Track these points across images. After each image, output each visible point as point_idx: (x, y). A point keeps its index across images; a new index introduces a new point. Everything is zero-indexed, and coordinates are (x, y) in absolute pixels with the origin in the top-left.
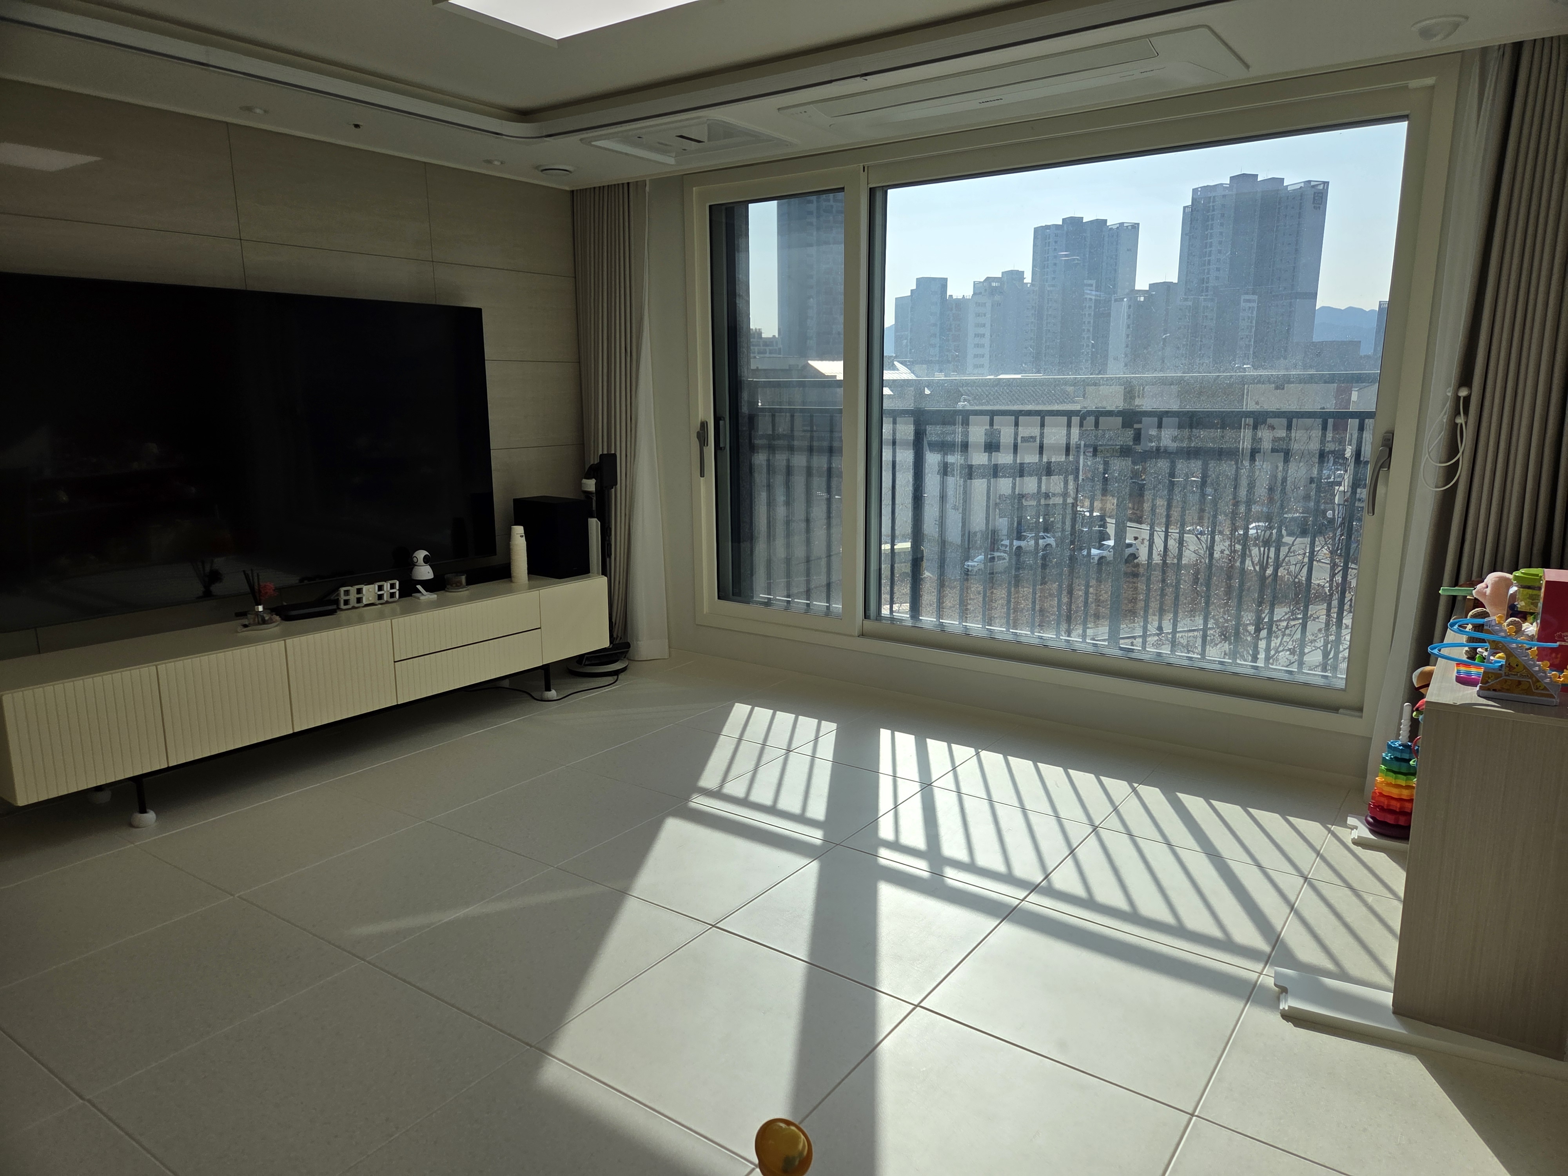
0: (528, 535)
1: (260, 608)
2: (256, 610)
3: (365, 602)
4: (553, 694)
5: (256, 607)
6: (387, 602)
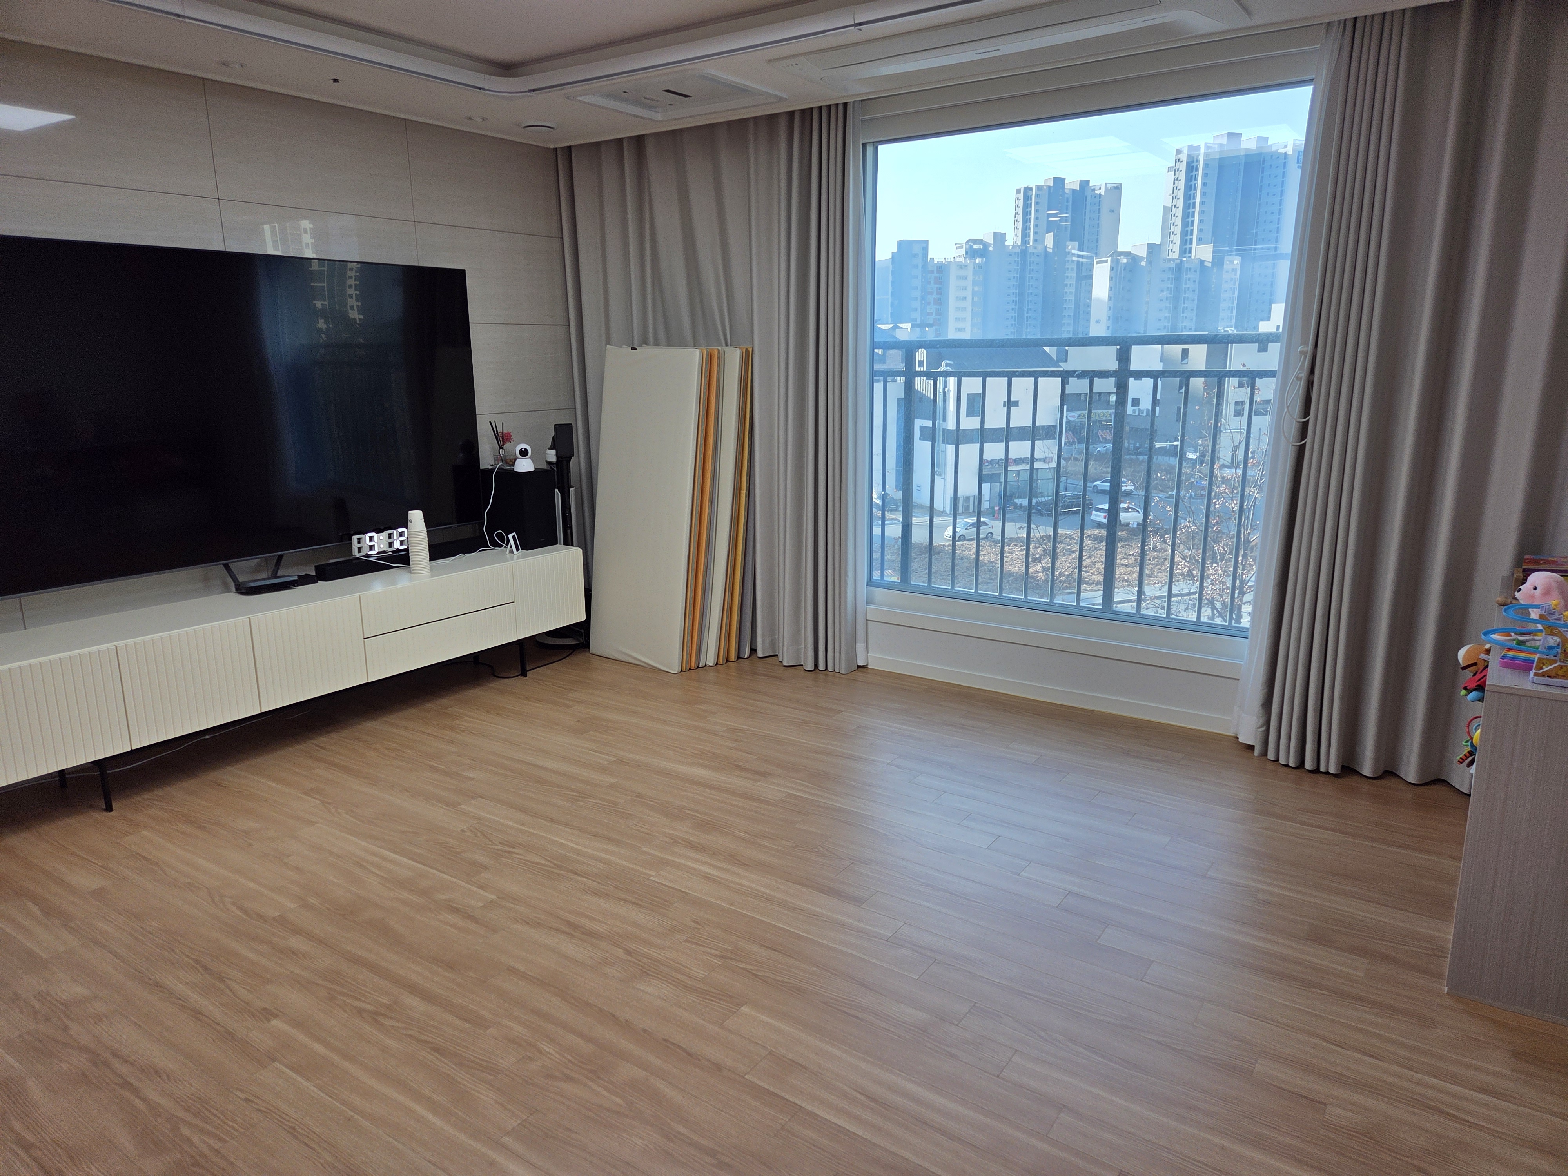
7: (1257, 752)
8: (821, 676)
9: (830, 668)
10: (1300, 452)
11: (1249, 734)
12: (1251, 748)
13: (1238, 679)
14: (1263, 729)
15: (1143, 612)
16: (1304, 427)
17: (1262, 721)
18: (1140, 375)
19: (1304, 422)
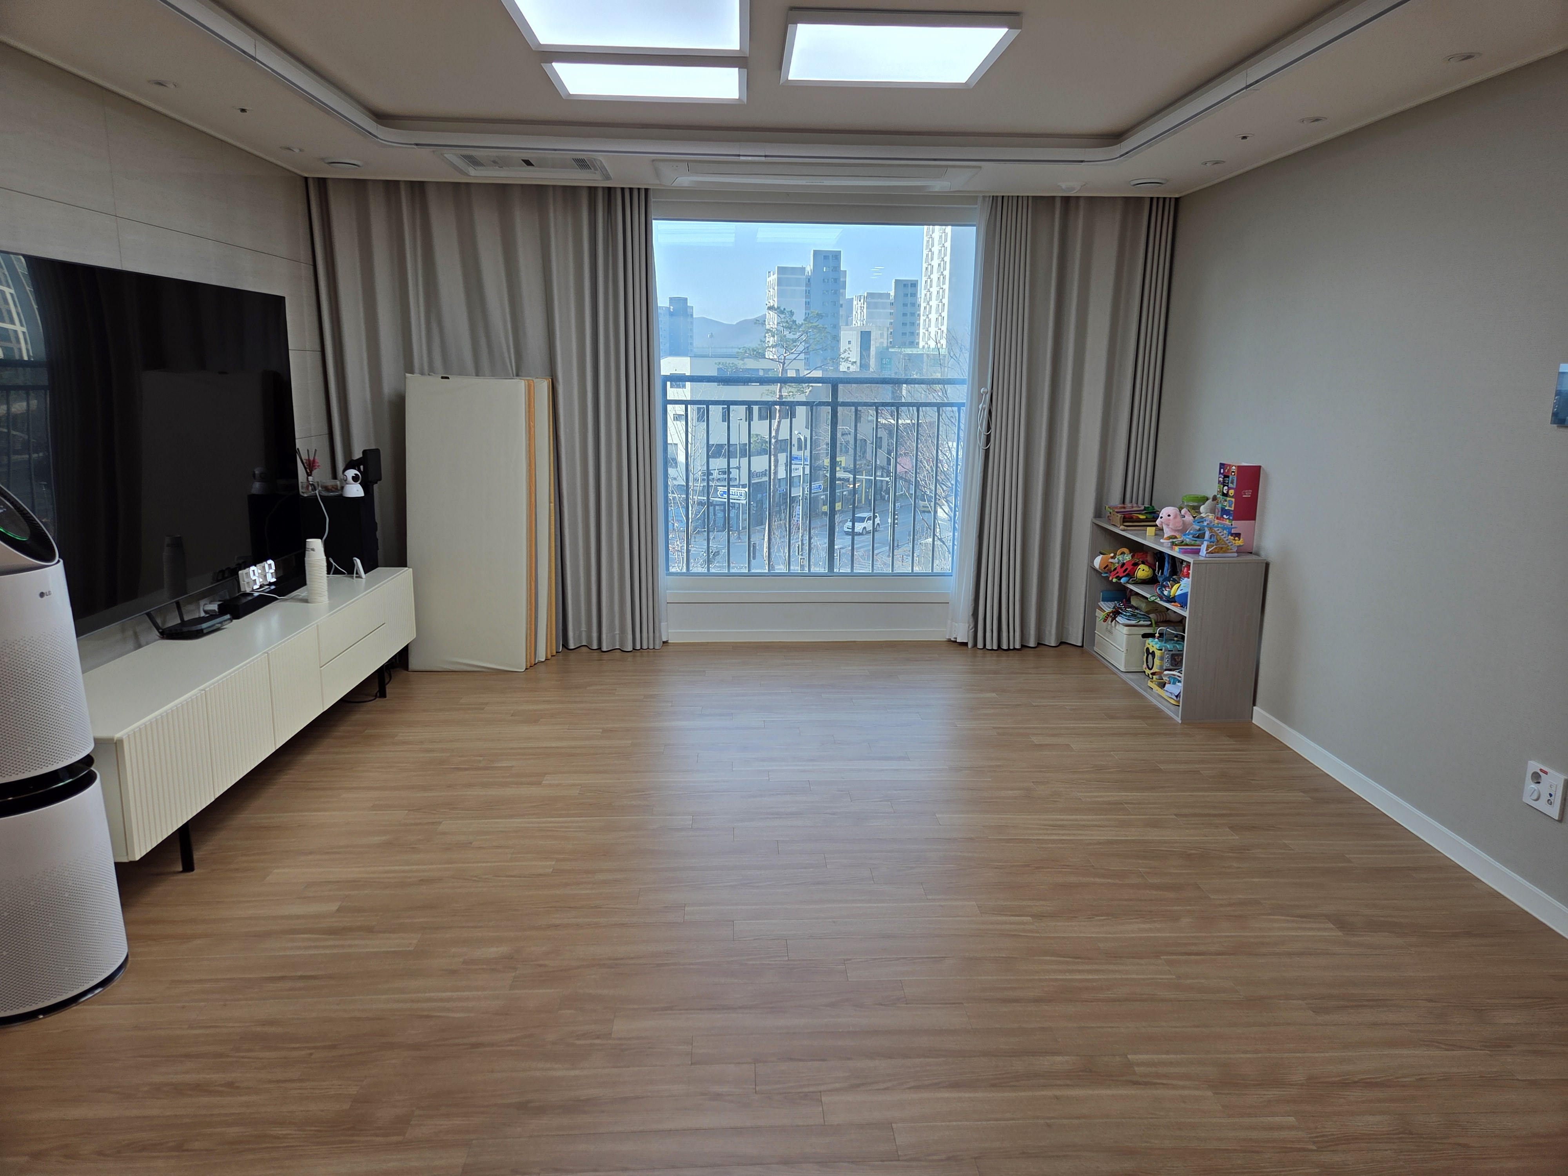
7: (970, 645)
8: (638, 654)
9: (645, 647)
10: (987, 452)
11: (962, 634)
12: (966, 644)
13: (948, 603)
14: (973, 630)
15: (855, 571)
16: (988, 438)
17: (972, 625)
18: (844, 404)
19: (987, 435)
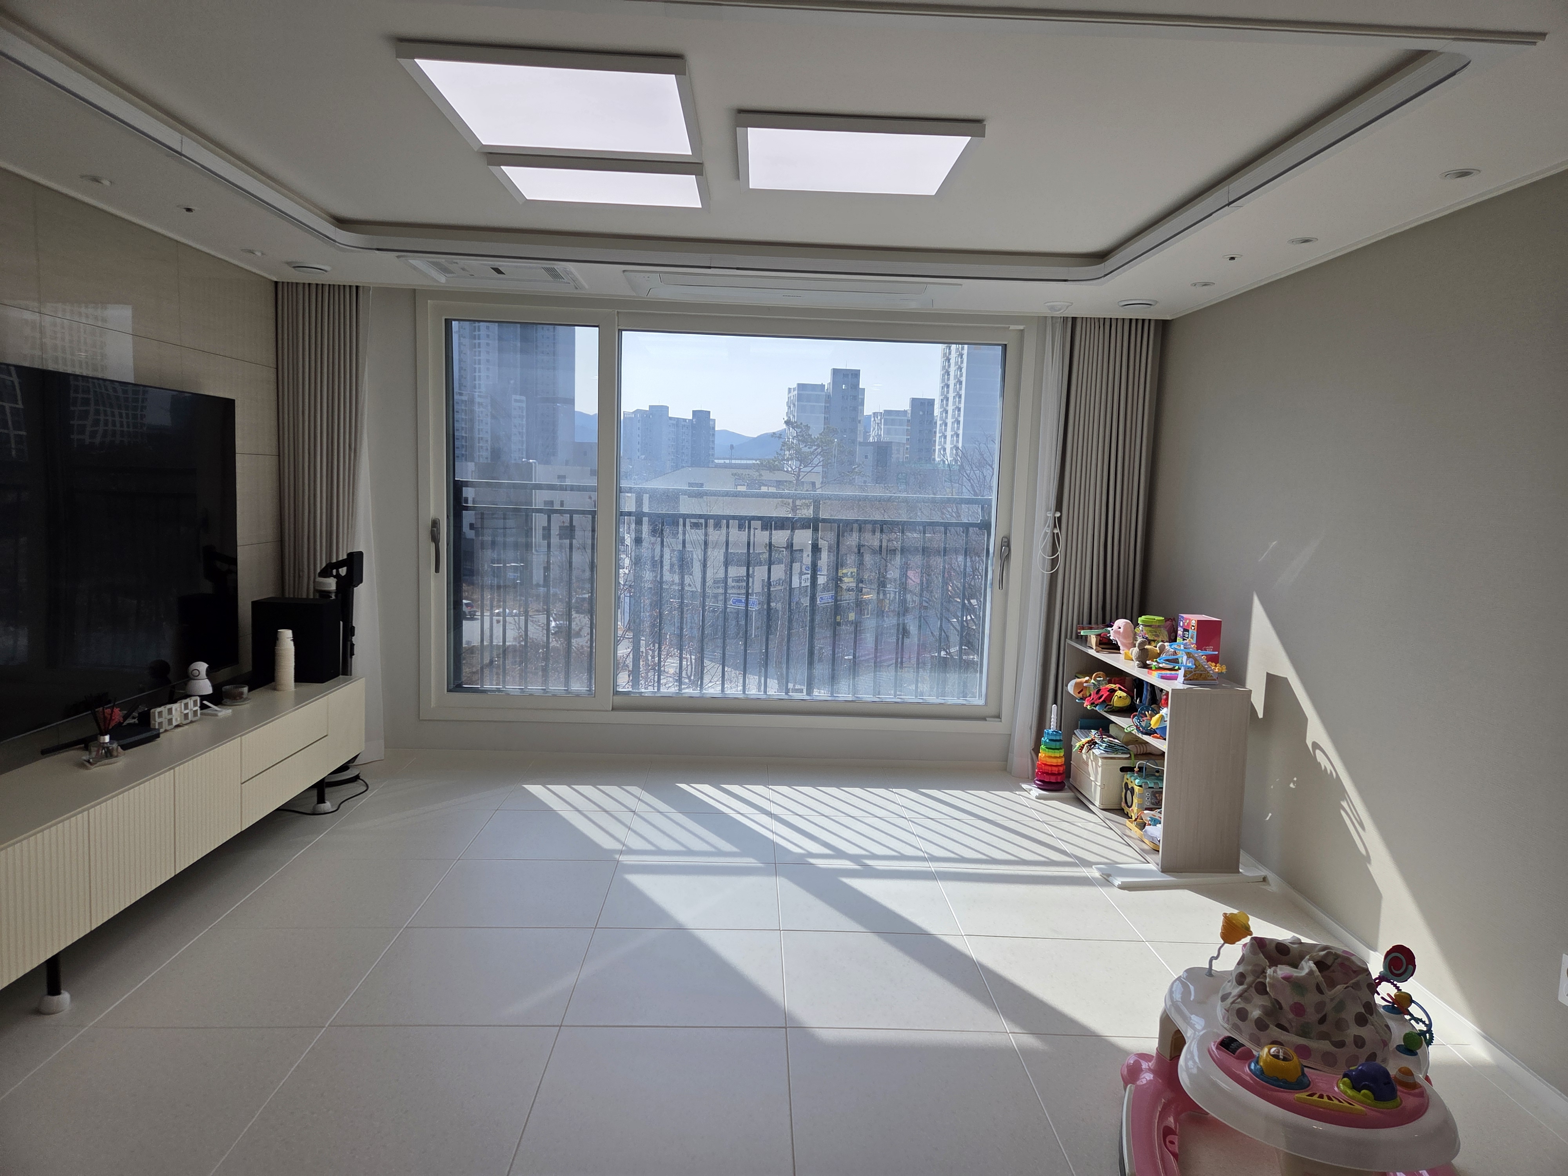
0: (295, 640)
1: (107, 738)
2: (102, 742)
3: (175, 723)
4: (327, 806)
5: (102, 737)
6: (192, 722)
